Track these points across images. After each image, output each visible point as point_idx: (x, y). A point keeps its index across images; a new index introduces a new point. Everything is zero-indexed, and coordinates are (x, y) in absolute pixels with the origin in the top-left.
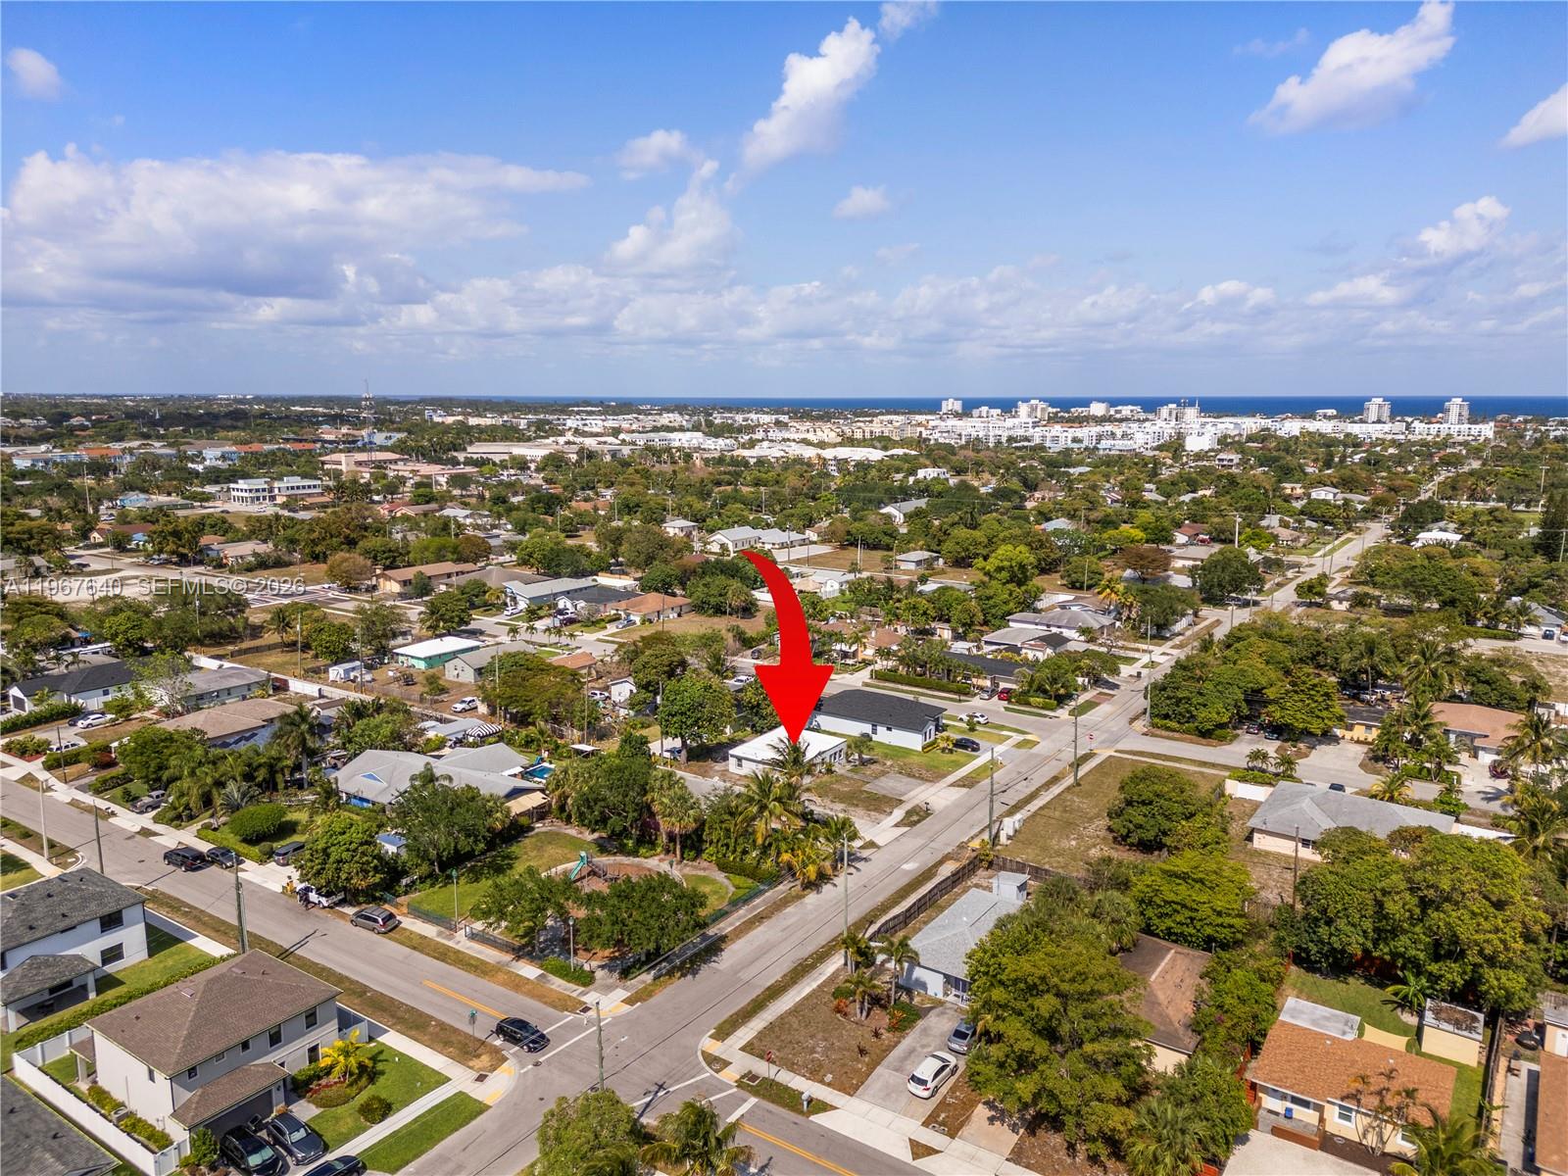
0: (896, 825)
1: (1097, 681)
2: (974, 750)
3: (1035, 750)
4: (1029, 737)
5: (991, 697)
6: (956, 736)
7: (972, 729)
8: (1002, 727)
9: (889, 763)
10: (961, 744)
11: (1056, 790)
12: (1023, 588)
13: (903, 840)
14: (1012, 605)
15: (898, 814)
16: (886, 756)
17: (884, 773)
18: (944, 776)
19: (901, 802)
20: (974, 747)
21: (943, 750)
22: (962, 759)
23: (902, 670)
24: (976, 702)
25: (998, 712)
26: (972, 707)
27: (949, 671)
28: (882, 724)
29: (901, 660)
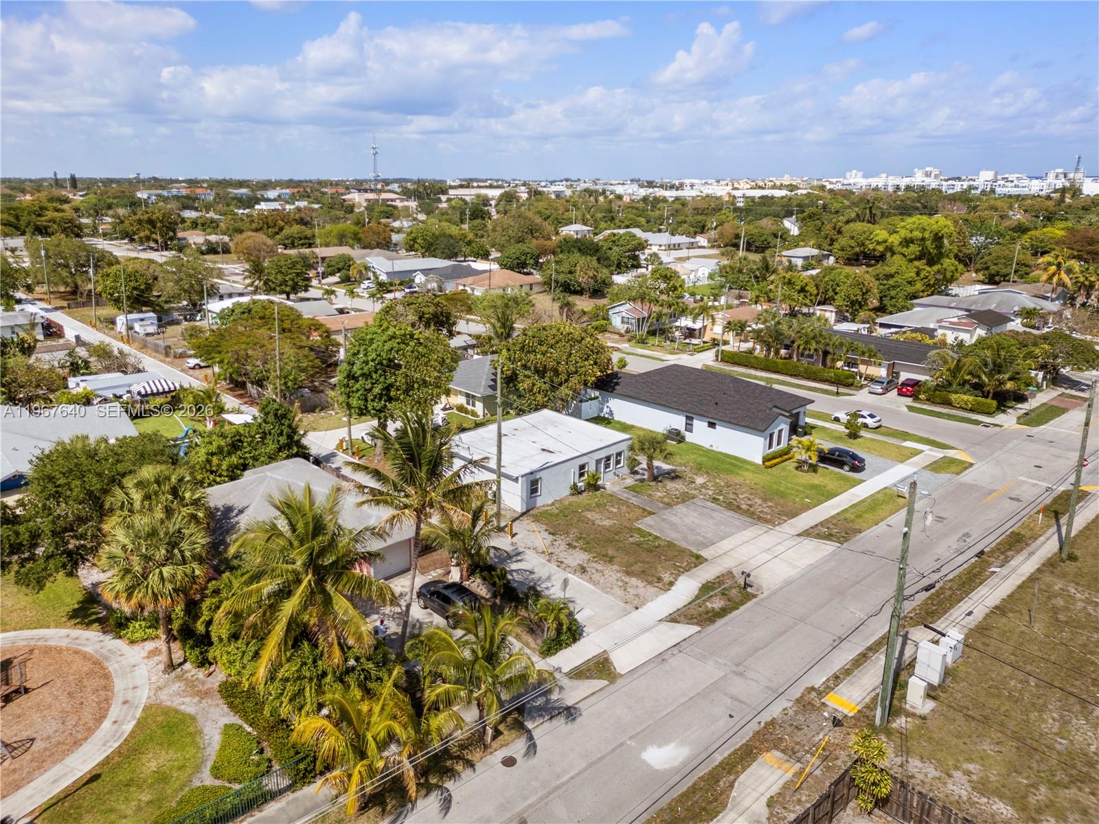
0: (673, 619)
1: (1056, 379)
2: (855, 469)
3: (967, 477)
4: (951, 453)
5: (886, 391)
6: (827, 446)
7: (854, 435)
8: (905, 436)
9: (700, 480)
10: (833, 459)
11: (1024, 566)
12: (936, 268)
13: (676, 661)
14: (919, 286)
15: (685, 589)
16: (699, 468)
17: (685, 498)
18: (793, 514)
19: (699, 560)
20: (856, 465)
21: (800, 465)
22: (831, 485)
23: (759, 351)
24: (863, 398)
25: (898, 413)
26: (854, 403)
27: (826, 353)
28: (702, 415)
29: (758, 336)
